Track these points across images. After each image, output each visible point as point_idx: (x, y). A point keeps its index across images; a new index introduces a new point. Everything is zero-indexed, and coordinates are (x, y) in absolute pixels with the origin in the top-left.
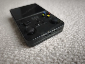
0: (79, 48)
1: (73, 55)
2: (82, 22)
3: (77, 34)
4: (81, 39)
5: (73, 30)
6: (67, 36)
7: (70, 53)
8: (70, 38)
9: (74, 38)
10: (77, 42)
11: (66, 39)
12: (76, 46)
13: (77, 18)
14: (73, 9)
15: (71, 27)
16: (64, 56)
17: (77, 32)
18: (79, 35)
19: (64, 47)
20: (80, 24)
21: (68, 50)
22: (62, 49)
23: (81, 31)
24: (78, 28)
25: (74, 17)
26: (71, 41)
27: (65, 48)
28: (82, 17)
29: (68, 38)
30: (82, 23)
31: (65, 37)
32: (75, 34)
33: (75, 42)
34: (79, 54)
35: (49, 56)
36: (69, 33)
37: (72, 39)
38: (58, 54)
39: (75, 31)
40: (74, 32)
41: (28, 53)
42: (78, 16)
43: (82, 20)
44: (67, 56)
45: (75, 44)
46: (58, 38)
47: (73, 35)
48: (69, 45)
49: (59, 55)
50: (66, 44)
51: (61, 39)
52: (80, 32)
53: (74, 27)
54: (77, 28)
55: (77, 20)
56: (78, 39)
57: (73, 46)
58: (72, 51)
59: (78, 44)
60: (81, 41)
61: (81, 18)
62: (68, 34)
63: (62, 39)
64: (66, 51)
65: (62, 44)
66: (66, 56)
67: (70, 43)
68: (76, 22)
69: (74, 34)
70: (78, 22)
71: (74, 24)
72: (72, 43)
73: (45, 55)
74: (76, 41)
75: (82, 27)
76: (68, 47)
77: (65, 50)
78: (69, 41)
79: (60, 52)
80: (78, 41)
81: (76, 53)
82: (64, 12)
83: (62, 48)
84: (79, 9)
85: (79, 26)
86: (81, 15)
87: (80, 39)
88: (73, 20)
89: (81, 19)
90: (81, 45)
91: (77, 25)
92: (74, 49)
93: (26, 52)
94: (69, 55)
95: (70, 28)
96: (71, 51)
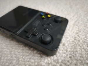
0: (81, 51)
1: (76, 60)
2: (81, 21)
3: (78, 36)
5: (73, 31)
6: (67, 38)
7: (73, 58)
8: (71, 41)
9: (76, 41)
10: (79, 45)
11: (67, 42)
12: (78, 50)
13: (76, 18)
14: (71, 7)
15: (71, 28)
16: (66, 62)
19: (65, 52)
20: (80, 24)
21: (70, 54)
22: (64, 55)
23: (82, 32)
24: (78, 28)
25: (73, 16)
26: (73, 44)
27: (67, 53)
28: (81, 16)
29: (69, 40)
30: (81, 23)
31: (66, 39)
32: (76, 36)
33: (77, 45)
34: (82, 59)
35: (51, 63)
36: (69, 35)
37: (73, 41)
38: (60, 61)
39: (75, 32)
40: (74, 34)
43: (82, 19)
44: (70, 62)
45: (77, 47)
47: (74, 37)
48: (71, 49)
49: (62, 62)
50: (67, 49)
52: (80, 33)
53: (74, 28)
54: (77, 29)
56: (79, 41)
57: (75, 50)
58: (75, 56)
59: (79, 47)
60: (83, 43)
61: (80, 17)
62: (68, 36)
64: (69, 56)
65: (64, 48)
66: (68, 61)
69: (74, 35)
70: (77, 22)
71: (74, 25)
72: (73, 47)
73: (46, 63)
74: (78, 43)
75: (82, 27)
76: (70, 51)
77: (67, 55)
78: (70, 44)
79: (62, 58)
80: (79, 43)
81: (79, 58)
82: (62, 10)
83: (64, 53)
84: (78, 6)
85: (79, 27)
86: (80, 14)
87: (81, 41)
88: (72, 20)
89: (80, 19)
90: (83, 48)
91: (77, 25)
92: (76, 53)
93: (25, 60)
94: (72, 60)
95: (70, 30)
96: (73, 56)
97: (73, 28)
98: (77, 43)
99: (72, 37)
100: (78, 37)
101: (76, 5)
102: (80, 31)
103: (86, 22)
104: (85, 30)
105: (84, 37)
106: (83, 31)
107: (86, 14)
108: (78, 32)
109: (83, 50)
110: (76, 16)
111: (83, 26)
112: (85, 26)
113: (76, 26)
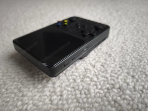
0: (132, 60)
4: (132, 50)
5: (118, 41)
6: (113, 48)
7: (123, 67)
9: (123, 51)
10: (128, 55)
11: (113, 52)
12: (128, 59)
14: (111, 14)
16: (116, 72)
17: (123, 43)
18: (127, 46)
19: (113, 62)
20: (125, 33)
24: (124, 37)
25: (116, 25)
27: (115, 64)
28: (126, 24)
29: (115, 51)
31: (111, 50)
32: (123, 45)
33: (125, 54)
34: (134, 67)
36: (115, 46)
37: (120, 51)
38: (109, 71)
39: (121, 42)
41: (71, 76)
42: (121, 23)
44: (121, 71)
45: (126, 57)
46: (103, 53)
47: (120, 47)
48: (120, 59)
49: (112, 72)
50: (115, 59)
51: (107, 53)
52: (127, 42)
53: (119, 37)
54: (123, 39)
55: (120, 28)
56: (127, 50)
57: (124, 60)
58: (125, 65)
59: (129, 57)
61: (124, 25)
62: (113, 47)
63: (109, 53)
64: (118, 66)
65: (111, 59)
66: (119, 71)
67: (120, 56)
68: (120, 31)
69: (121, 45)
70: (122, 31)
71: (118, 34)
72: (122, 57)
74: (126, 53)
76: (118, 61)
77: (116, 65)
79: (111, 69)
83: (112, 64)
84: (119, 13)
86: (124, 21)
87: (130, 50)
88: (115, 29)
89: (125, 27)
90: (133, 57)
91: (122, 34)
92: (126, 62)
95: (115, 39)
96: (123, 65)
97: (117, 38)
98: (124, 53)
99: (119, 47)
100: (125, 47)
101: (117, 11)
102: (127, 41)
103: (133, 30)
104: (132, 38)
105: (133, 45)
106: (131, 40)
107: (132, 21)
108: (124, 41)
109: (134, 59)
110: (119, 24)
111: (129, 34)
112: (132, 35)
113: (120, 35)
